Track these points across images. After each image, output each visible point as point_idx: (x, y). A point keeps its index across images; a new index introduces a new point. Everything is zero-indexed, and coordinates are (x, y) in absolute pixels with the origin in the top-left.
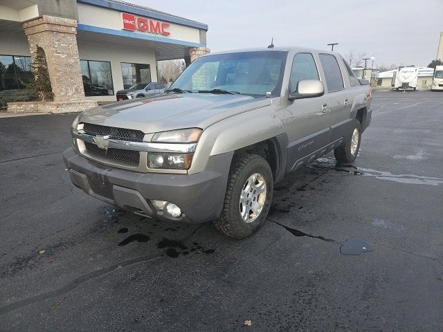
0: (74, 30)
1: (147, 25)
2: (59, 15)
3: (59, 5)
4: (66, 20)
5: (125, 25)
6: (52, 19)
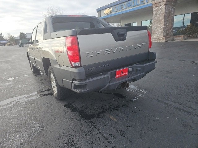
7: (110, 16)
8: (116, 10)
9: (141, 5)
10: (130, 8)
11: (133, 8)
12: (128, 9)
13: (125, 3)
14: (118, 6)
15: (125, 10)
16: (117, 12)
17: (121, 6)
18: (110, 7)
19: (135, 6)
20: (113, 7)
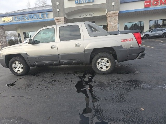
0: (117, 14)
1: (158, 3)
2: (113, 10)
3: (113, 7)
4: (115, 11)
5: (145, 6)
6: (110, 12)
7: (10, 24)
8: (17, 19)
9: (42, 19)
10: (32, 20)
11: (35, 20)
12: (30, 20)
13: (27, 15)
14: (19, 16)
15: (27, 20)
16: (19, 21)
17: (23, 17)
18: (9, 16)
19: (38, 19)
20: (13, 17)
